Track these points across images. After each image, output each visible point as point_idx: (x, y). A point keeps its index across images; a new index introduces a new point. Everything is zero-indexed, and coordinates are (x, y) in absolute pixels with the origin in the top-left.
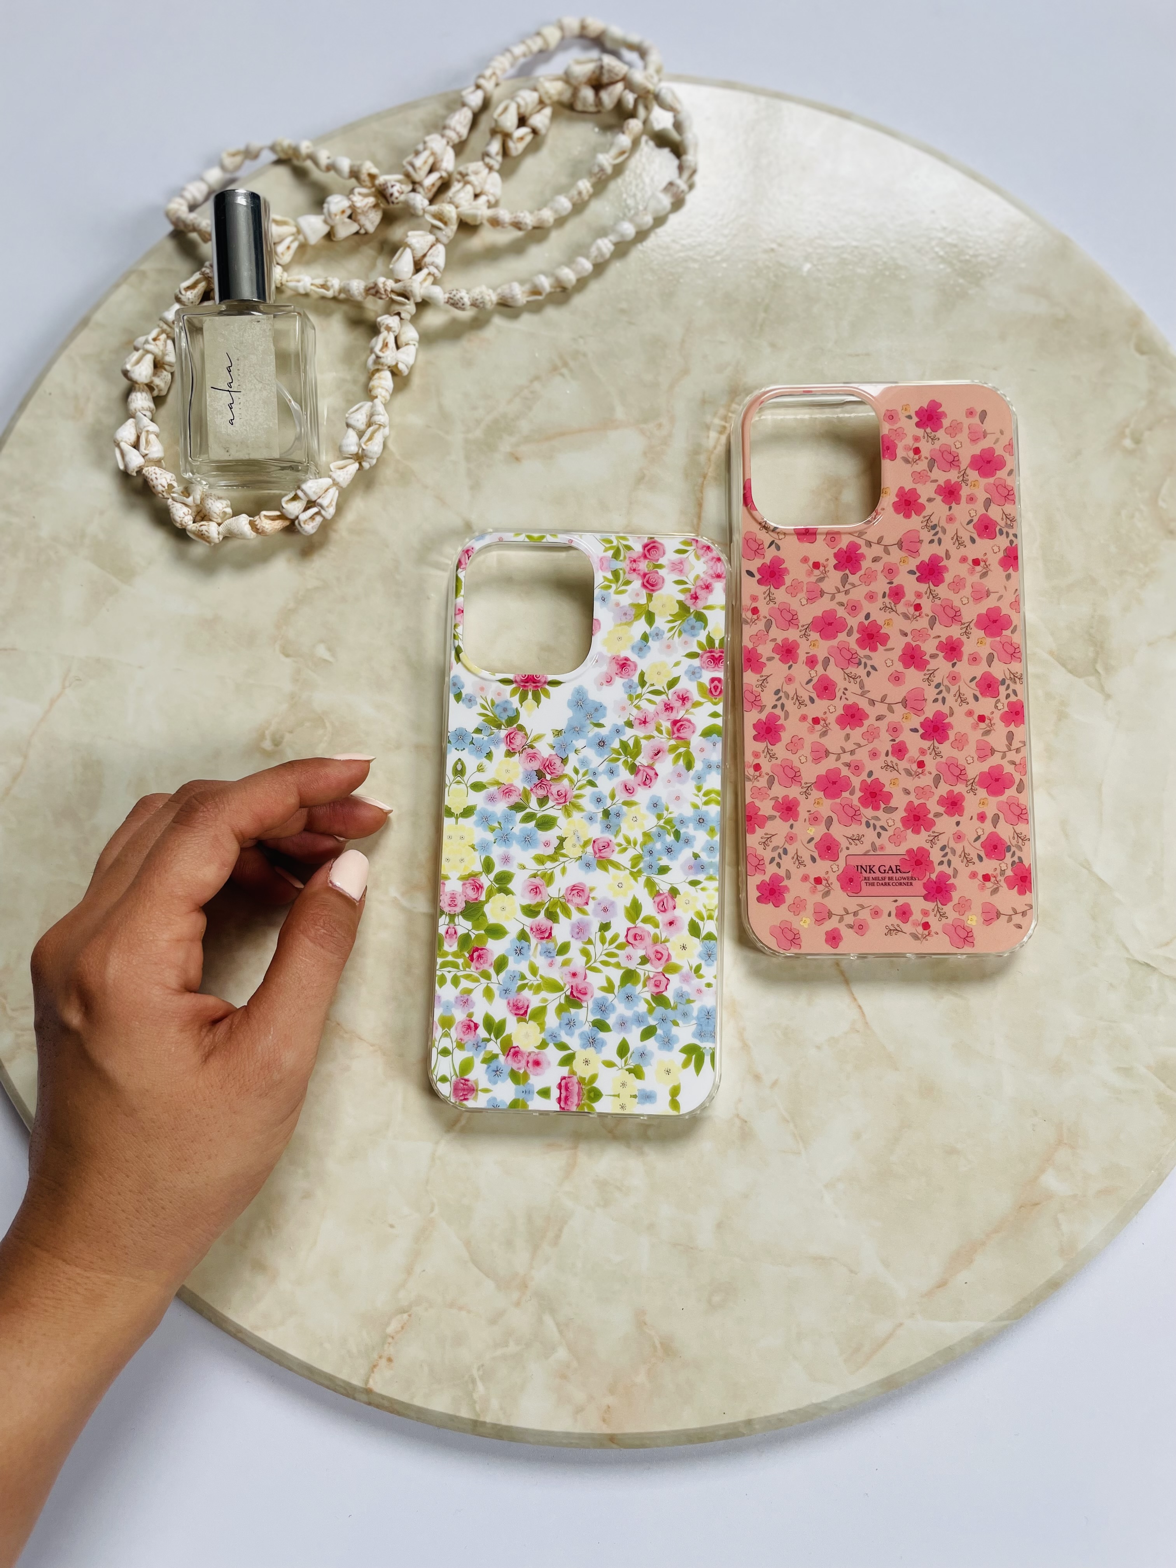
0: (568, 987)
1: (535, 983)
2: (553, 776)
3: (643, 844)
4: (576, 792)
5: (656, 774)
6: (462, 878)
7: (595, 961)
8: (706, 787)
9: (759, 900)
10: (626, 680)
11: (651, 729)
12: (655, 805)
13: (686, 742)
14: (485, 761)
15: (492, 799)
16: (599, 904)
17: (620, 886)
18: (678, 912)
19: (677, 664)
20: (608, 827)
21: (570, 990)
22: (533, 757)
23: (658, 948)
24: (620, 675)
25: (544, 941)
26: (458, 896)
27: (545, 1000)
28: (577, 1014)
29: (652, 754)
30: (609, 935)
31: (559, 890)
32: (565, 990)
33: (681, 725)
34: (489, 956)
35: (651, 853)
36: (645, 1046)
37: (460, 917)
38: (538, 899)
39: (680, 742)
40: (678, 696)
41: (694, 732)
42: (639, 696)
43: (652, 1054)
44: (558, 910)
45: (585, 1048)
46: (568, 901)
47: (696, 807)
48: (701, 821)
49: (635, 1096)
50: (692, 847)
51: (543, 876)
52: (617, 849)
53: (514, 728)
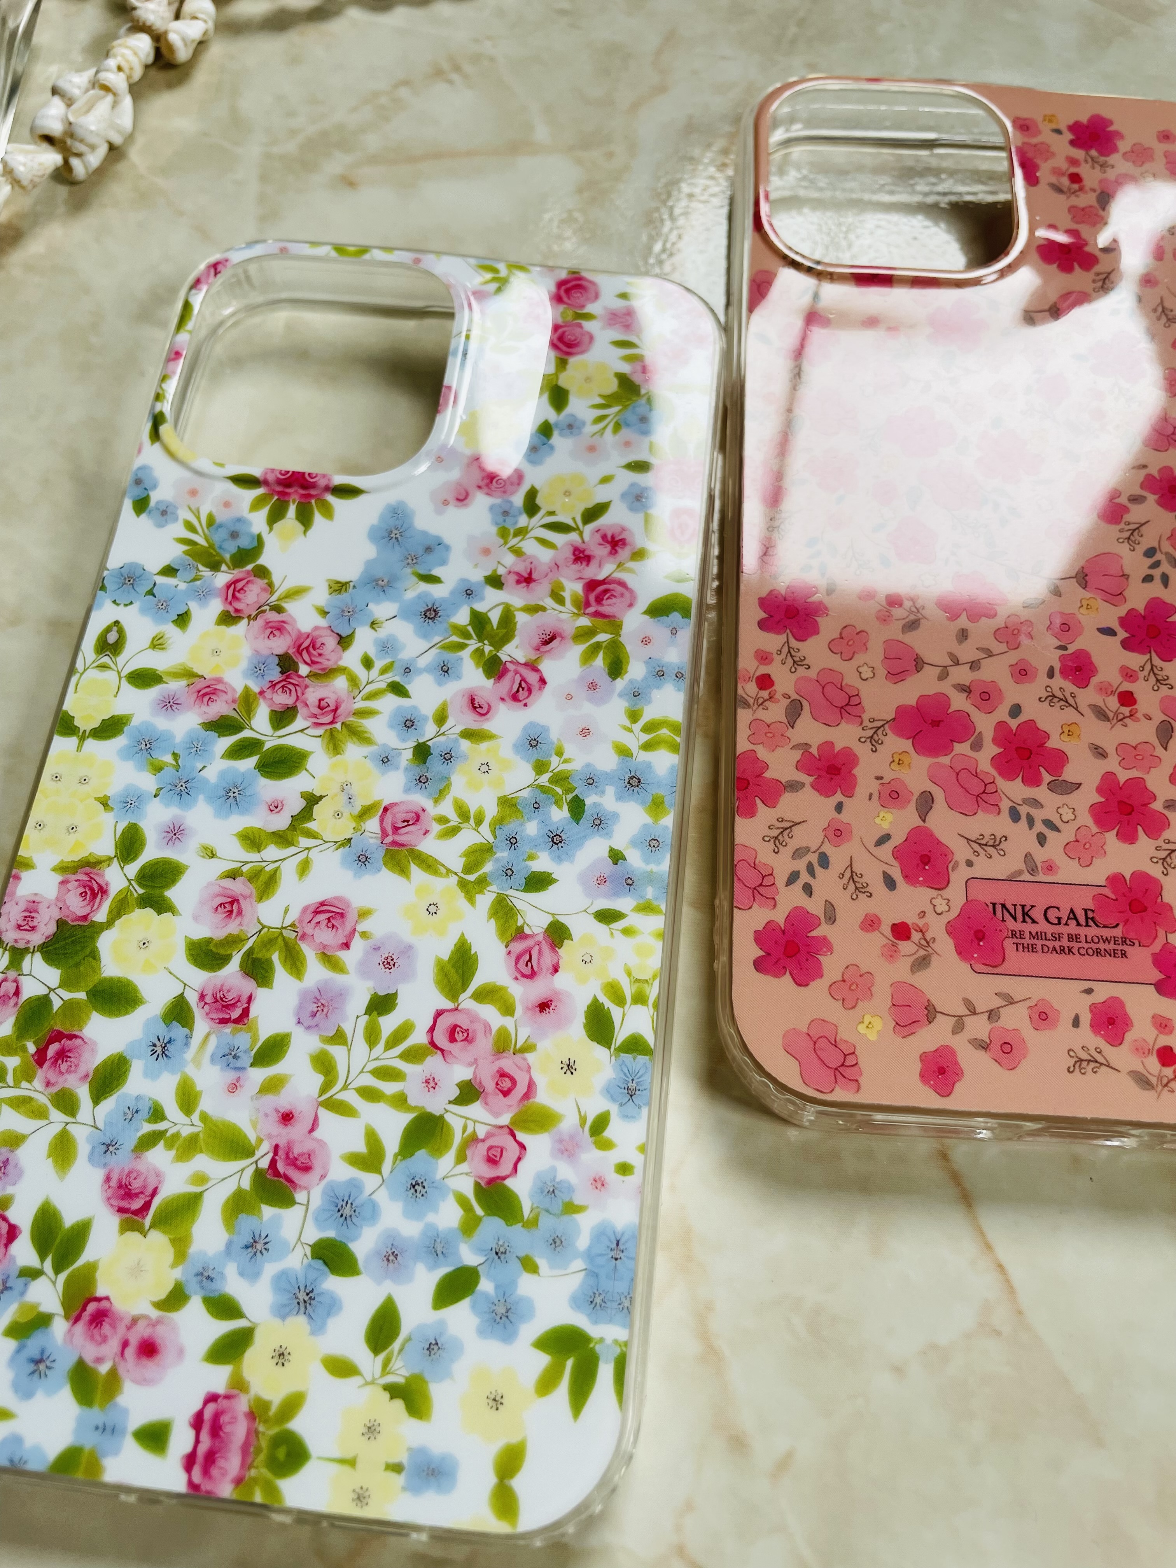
0: (266, 1147)
1: (186, 1131)
2: (316, 669)
3: (498, 823)
4: (360, 704)
5: (543, 681)
6: (62, 868)
7: (345, 1087)
8: (650, 713)
9: (759, 965)
10: (497, 501)
11: (540, 594)
12: (534, 743)
13: (613, 623)
14: (171, 630)
15: (170, 704)
16: (377, 949)
17: (432, 909)
18: (561, 981)
19: (606, 480)
20: (422, 781)
21: (271, 1155)
22: (277, 629)
23: (507, 1064)
24: (486, 490)
25: (228, 1029)
26: (42, 908)
27: (201, 1178)
28: (276, 1222)
29: (537, 641)
30: (388, 1024)
31: (286, 911)
32: (258, 1154)
33: (606, 591)
34: (86, 1055)
35: (513, 842)
36: (442, 1323)
37: (38, 956)
38: (233, 928)
39: (599, 621)
40: (604, 537)
41: (631, 605)
42: (521, 532)
43: (458, 1347)
44: (276, 958)
45: (283, 1317)
46: (303, 937)
47: (624, 752)
48: (634, 782)
49: (397, 1468)
50: (609, 836)
51: (254, 877)
52: (436, 828)
53: (248, 572)
